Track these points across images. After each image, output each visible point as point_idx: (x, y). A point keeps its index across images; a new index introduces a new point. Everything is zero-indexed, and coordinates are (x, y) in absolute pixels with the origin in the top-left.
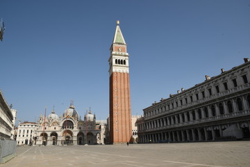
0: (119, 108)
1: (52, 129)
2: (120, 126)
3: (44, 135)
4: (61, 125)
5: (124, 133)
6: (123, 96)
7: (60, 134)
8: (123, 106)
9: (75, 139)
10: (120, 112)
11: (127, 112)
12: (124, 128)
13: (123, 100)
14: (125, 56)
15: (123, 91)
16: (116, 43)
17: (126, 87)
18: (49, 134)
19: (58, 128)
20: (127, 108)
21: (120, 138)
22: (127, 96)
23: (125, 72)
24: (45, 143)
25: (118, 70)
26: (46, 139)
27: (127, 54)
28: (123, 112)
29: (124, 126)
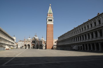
0: (49, 37)
1: (28, 43)
2: (49, 43)
3: (25, 45)
4: (31, 42)
5: (50, 45)
6: (51, 33)
7: (31, 45)
8: (51, 36)
9: (36, 47)
10: (49, 38)
11: (52, 38)
12: (50, 44)
13: (51, 34)
14: (52, 18)
15: (51, 31)
16: (49, 13)
17: (52, 29)
18: (27, 45)
19: (30, 43)
20: (52, 37)
21: (49, 47)
22: (52, 33)
23: (52, 24)
24: (26, 48)
25: (49, 24)
26: (26, 47)
27: (53, 17)
28: (50, 38)
29: (50, 43)
